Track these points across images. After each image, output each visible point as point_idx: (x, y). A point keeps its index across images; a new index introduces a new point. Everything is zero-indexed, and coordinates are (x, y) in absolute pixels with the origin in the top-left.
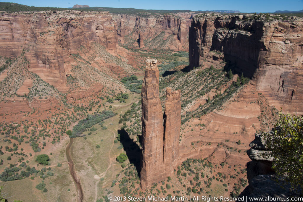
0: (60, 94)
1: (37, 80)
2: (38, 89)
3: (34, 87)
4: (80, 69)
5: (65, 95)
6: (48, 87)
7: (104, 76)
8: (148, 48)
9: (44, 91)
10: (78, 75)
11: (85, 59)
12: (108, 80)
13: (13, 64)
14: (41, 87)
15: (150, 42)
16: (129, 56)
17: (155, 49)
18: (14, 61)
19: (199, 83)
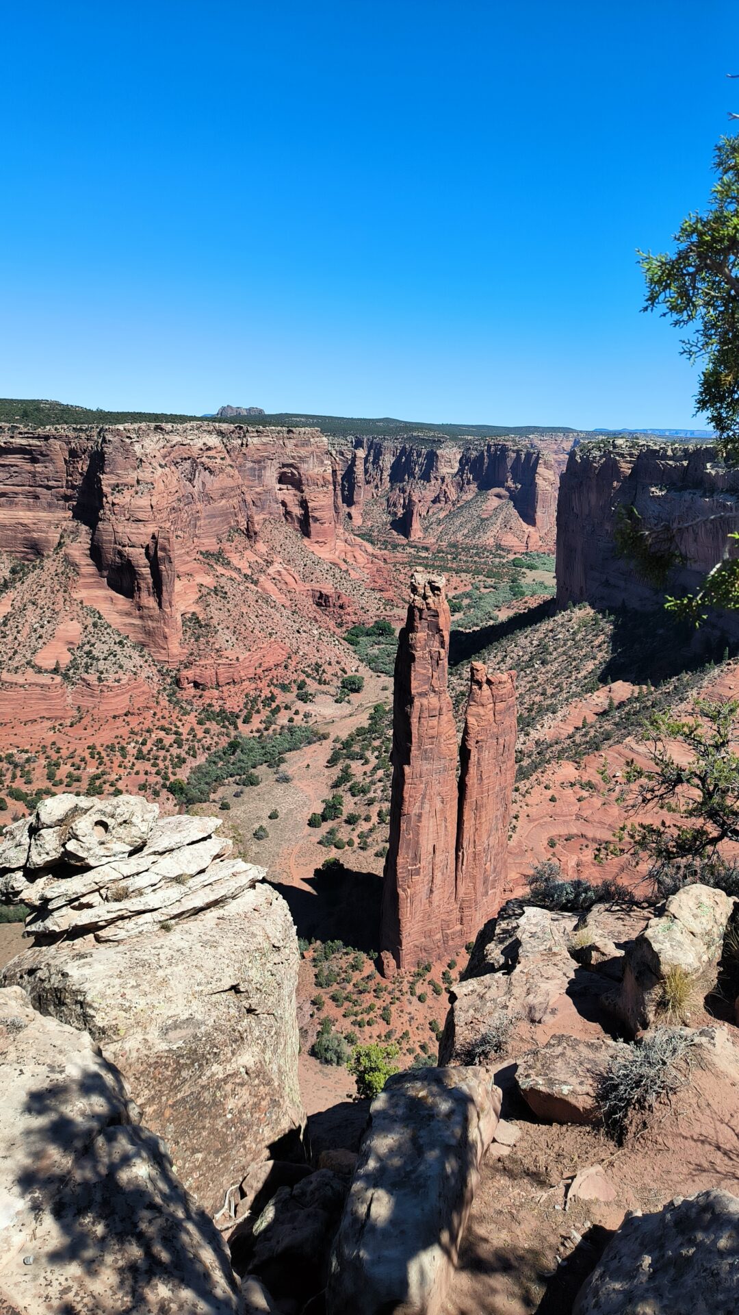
0: (159, 671)
1: (95, 625)
2: (95, 653)
3: (84, 645)
4: (224, 598)
5: (175, 672)
6: (125, 648)
7: (294, 621)
8: (434, 540)
9: (111, 657)
10: (217, 616)
11: (240, 569)
12: (305, 632)
13: (31, 575)
14: (106, 647)
15: (439, 522)
16: (372, 562)
17: (454, 545)
18: (34, 567)
19: (583, 653)
